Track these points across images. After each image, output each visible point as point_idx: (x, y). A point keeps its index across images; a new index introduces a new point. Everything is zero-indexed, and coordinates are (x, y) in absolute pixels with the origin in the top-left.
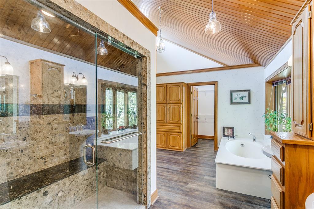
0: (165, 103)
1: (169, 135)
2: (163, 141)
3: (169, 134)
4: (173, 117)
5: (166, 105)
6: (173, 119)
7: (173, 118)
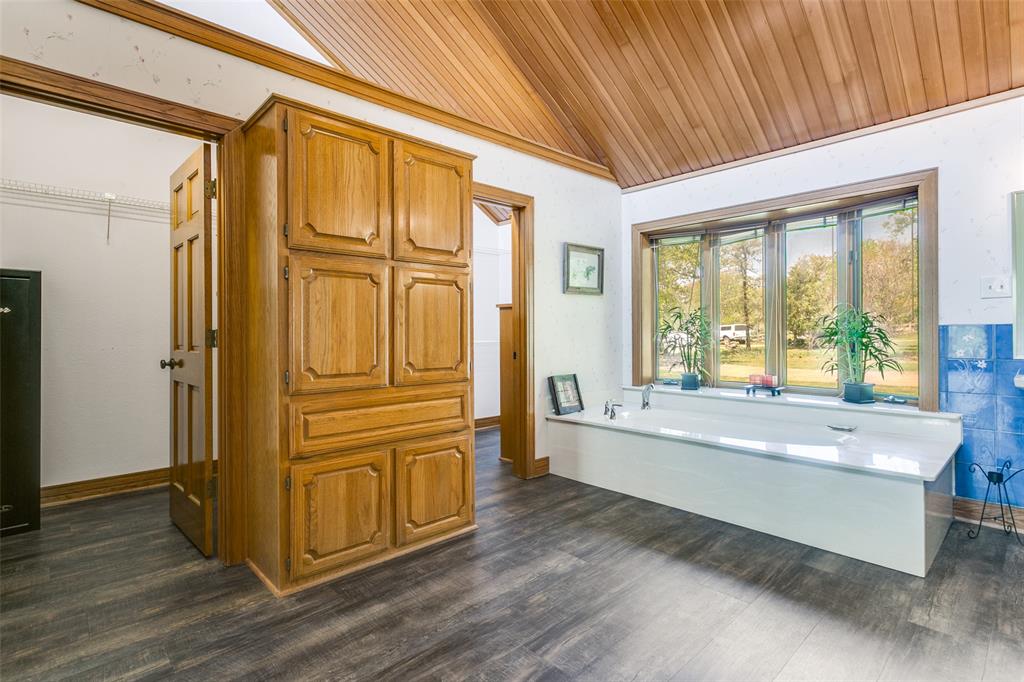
0: (382, 258)
1: (409, 459)
2: (367, 509)
3: (407, 453)
4: (426, 348)
5: (387, 271)
6: (426, 355)
7: (431, 348)
